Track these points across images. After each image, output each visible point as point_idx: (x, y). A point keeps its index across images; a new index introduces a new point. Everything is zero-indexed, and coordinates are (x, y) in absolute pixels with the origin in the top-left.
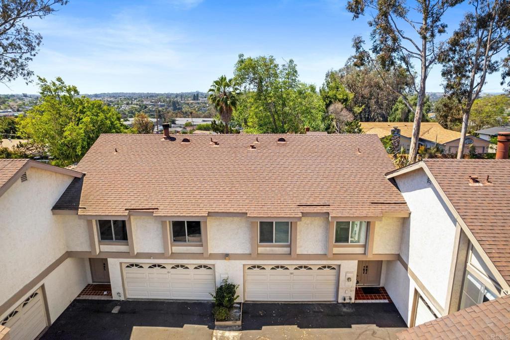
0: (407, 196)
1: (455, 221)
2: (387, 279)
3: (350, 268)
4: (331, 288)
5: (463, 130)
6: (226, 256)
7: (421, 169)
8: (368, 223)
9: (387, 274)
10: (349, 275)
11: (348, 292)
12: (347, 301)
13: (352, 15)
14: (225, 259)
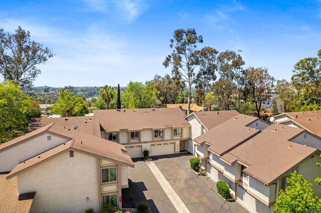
0: (190, 122)
1: (200, 123)
2: (187, 147)
3: (178, 143)
4: (173, 150)
5: (203, 106)
6: (145, 142)
7: (193, 114)
8: (182, 129)
9: (187, 145)
10: (178, 145)
11: (178, 150)
12: (178, 153)
13: (165, 66)
14: (145, 143)
